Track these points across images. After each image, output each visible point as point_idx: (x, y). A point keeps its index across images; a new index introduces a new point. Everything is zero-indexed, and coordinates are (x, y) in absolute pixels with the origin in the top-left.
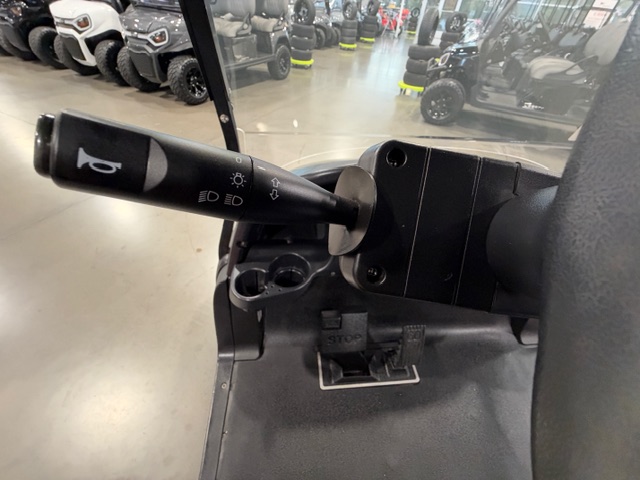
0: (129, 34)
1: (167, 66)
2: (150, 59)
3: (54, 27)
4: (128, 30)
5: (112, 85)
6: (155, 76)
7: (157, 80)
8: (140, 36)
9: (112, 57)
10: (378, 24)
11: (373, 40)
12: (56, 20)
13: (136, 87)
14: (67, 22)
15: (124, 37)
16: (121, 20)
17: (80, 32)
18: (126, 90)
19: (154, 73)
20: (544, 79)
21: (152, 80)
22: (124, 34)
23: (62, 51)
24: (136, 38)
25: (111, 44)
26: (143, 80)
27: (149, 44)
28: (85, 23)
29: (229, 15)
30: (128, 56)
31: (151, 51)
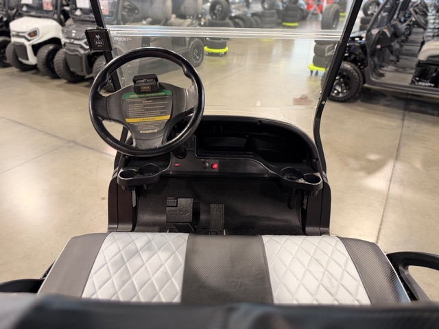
0: (68, 41)
1: (94, 62)
2: (81, 58)
3: (10, 37)
4: (67, 38)
5: (46, 78)
6: (82, 71)
7: (84, 73)
8: (76, 42)
9: (50, 57)
10: (302, 10)
11: (296, 24)
12: (12, 33)
13: (65, 79)
14: (21, 34)
15: (63, 43)
16: (63, 31)
17: (29, 40)
18: (57, 82)
19: (82, 68)
20: (428, 60)
21: (80, 73)
22: (63, 40)
23: (11, 54)
24: (73, 43)
25: (51, 47)
26: (72, 74)
27: (82, 47)
28: (34, 34)
29: (149, 20)
30: (64, 56)
31: (82, 52)
